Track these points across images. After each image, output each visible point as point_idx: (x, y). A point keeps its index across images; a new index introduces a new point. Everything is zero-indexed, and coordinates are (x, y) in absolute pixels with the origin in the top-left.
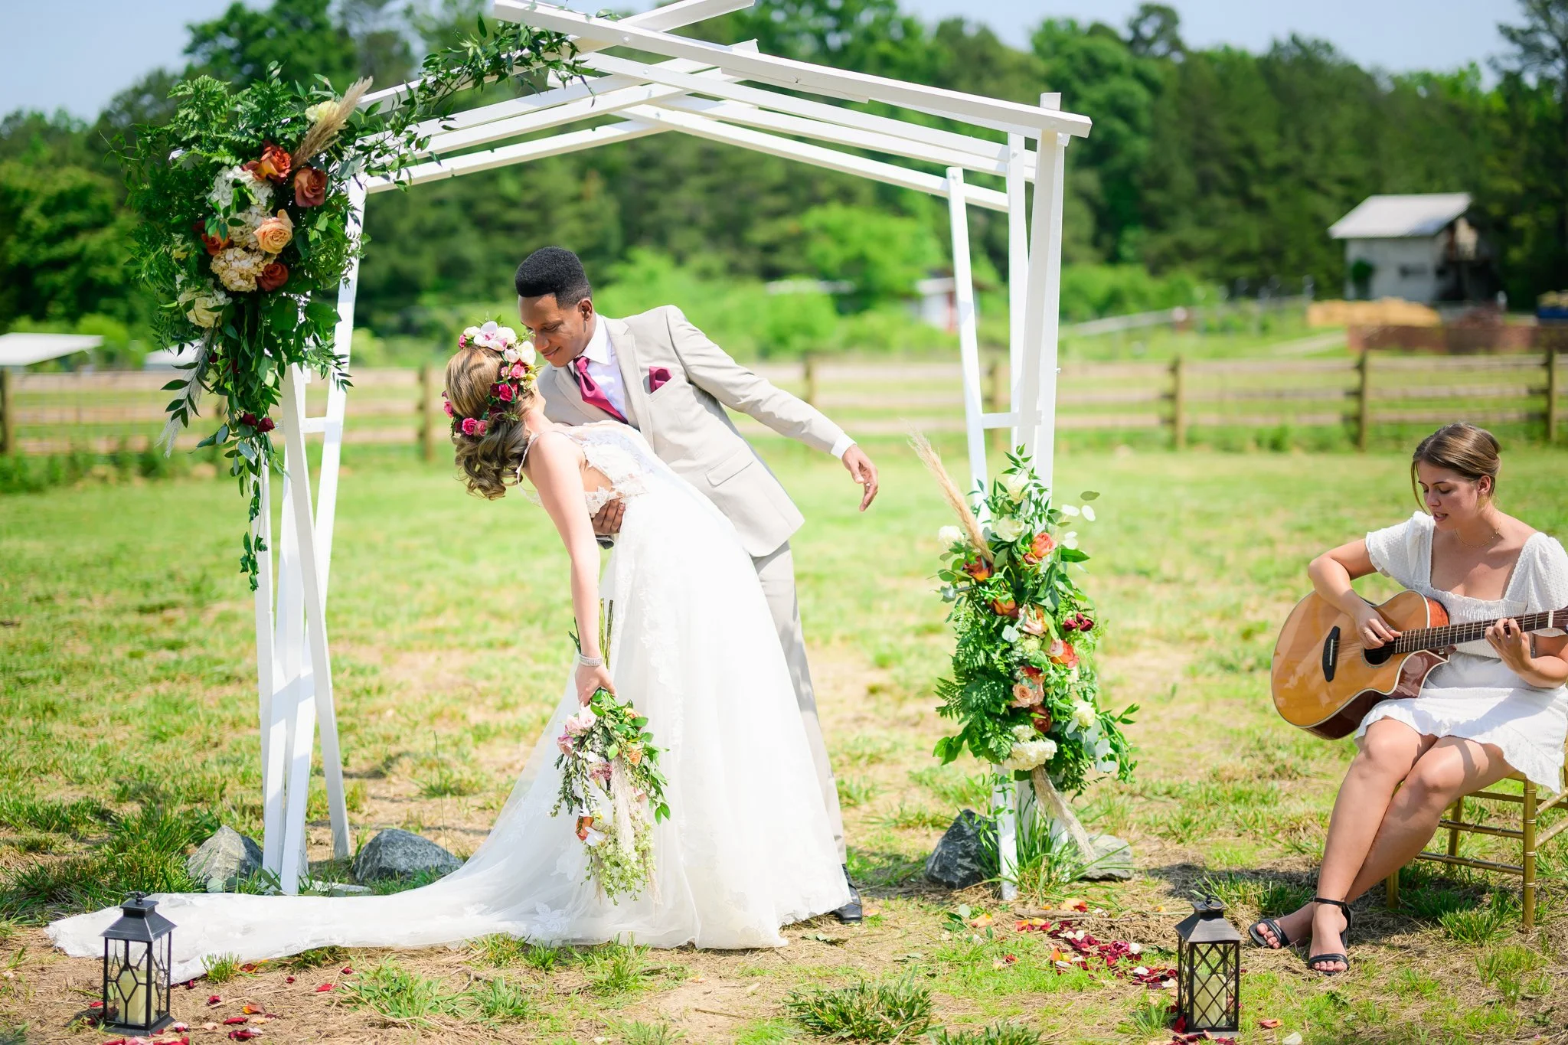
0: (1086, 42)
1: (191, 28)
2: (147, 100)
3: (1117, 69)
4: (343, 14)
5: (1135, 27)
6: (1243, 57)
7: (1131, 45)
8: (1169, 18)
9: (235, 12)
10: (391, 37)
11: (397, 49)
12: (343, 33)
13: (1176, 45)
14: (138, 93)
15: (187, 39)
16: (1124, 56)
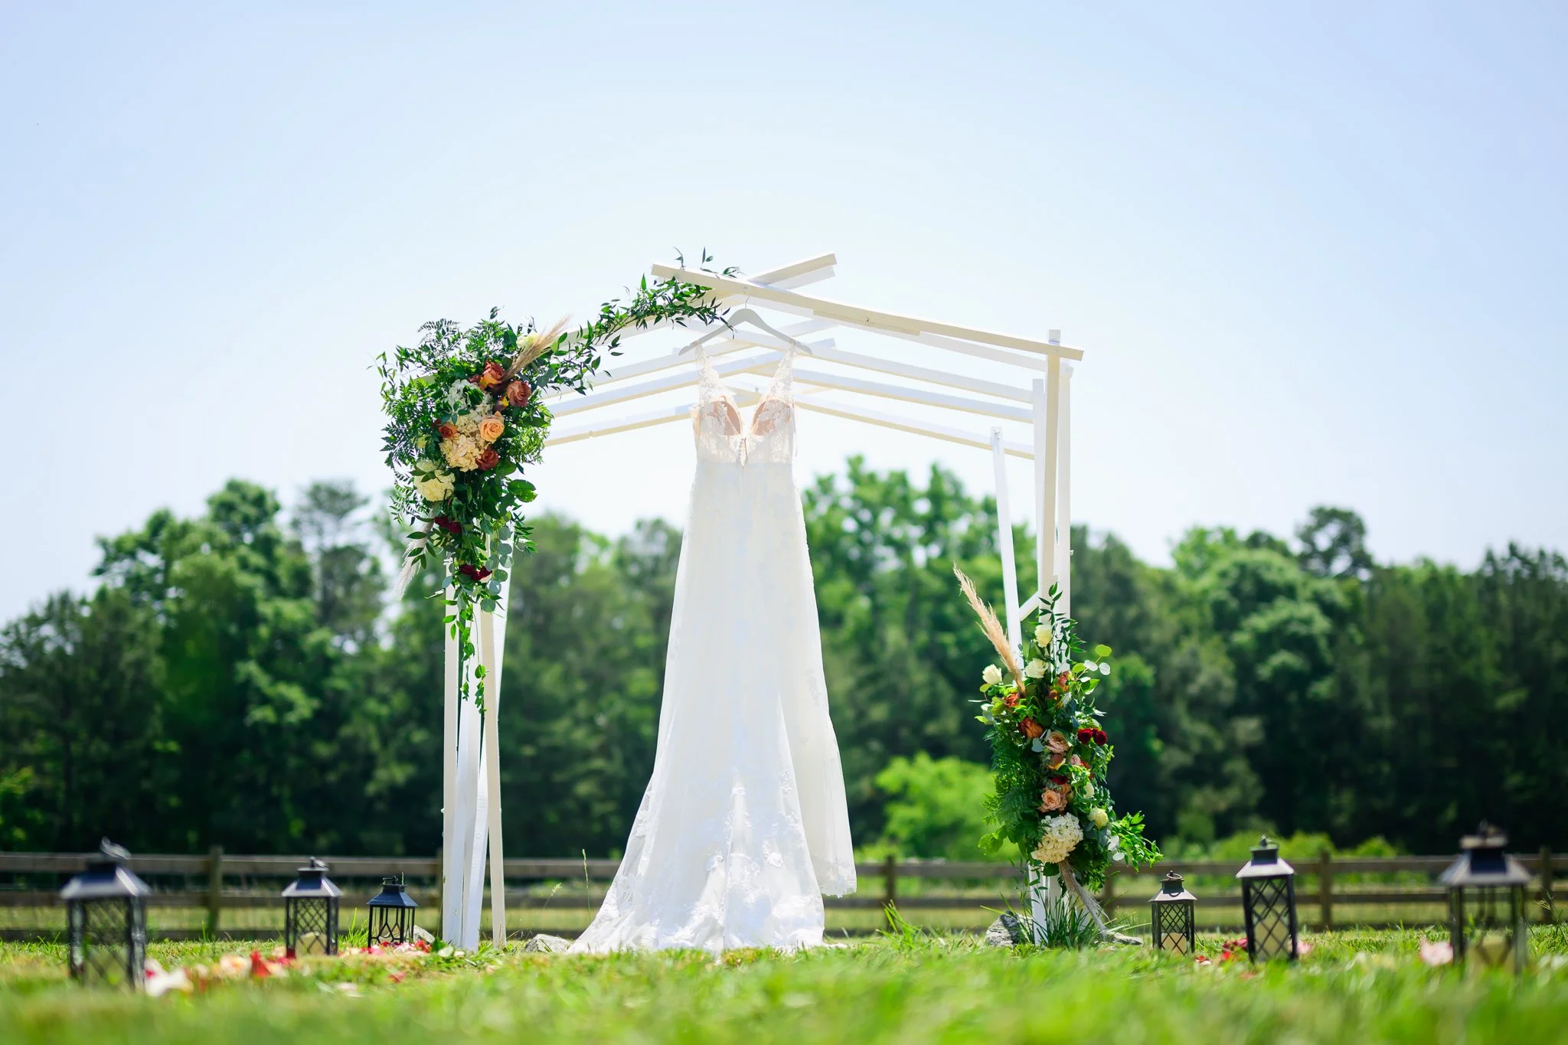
0: (1242, 555)
1: (104, 544)
2: (47, 630)
3: (1290, 592)
4: (295, 524)
5: (1307, 536)
6: (1451, 575)
7: (1303, 559)
8: (1351, 527)
9: (159, 523)
10: (354, 553)
11: (364, 568)
12: (297, 547)
13: (1362, 559)
14: (34, 622)
15: (97, 556)
16: (1292, 574)
